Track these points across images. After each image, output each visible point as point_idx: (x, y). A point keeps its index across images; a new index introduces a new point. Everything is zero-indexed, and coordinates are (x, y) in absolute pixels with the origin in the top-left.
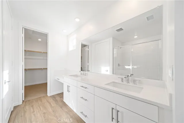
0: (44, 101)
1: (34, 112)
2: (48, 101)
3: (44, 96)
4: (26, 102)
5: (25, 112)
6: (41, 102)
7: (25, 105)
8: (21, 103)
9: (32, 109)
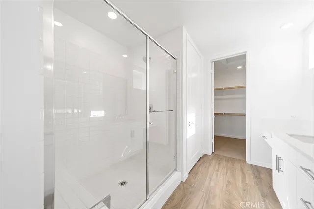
0: (237, 166)
1: (218, 171)
2: (242, 170)
3: (240, 160)
4: (216, 155)
5: (210, 165)
6: (233, 165)
7: (213, 159)
8: (210, 153)
9: (217, 167)
